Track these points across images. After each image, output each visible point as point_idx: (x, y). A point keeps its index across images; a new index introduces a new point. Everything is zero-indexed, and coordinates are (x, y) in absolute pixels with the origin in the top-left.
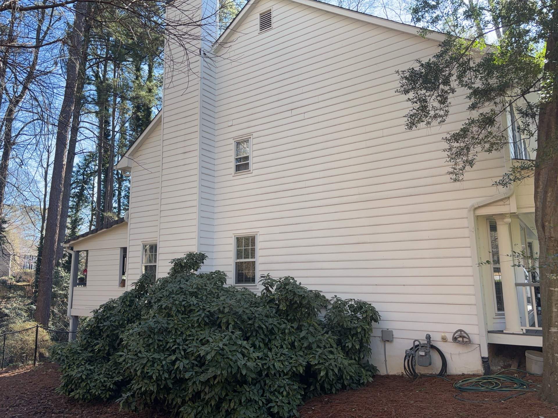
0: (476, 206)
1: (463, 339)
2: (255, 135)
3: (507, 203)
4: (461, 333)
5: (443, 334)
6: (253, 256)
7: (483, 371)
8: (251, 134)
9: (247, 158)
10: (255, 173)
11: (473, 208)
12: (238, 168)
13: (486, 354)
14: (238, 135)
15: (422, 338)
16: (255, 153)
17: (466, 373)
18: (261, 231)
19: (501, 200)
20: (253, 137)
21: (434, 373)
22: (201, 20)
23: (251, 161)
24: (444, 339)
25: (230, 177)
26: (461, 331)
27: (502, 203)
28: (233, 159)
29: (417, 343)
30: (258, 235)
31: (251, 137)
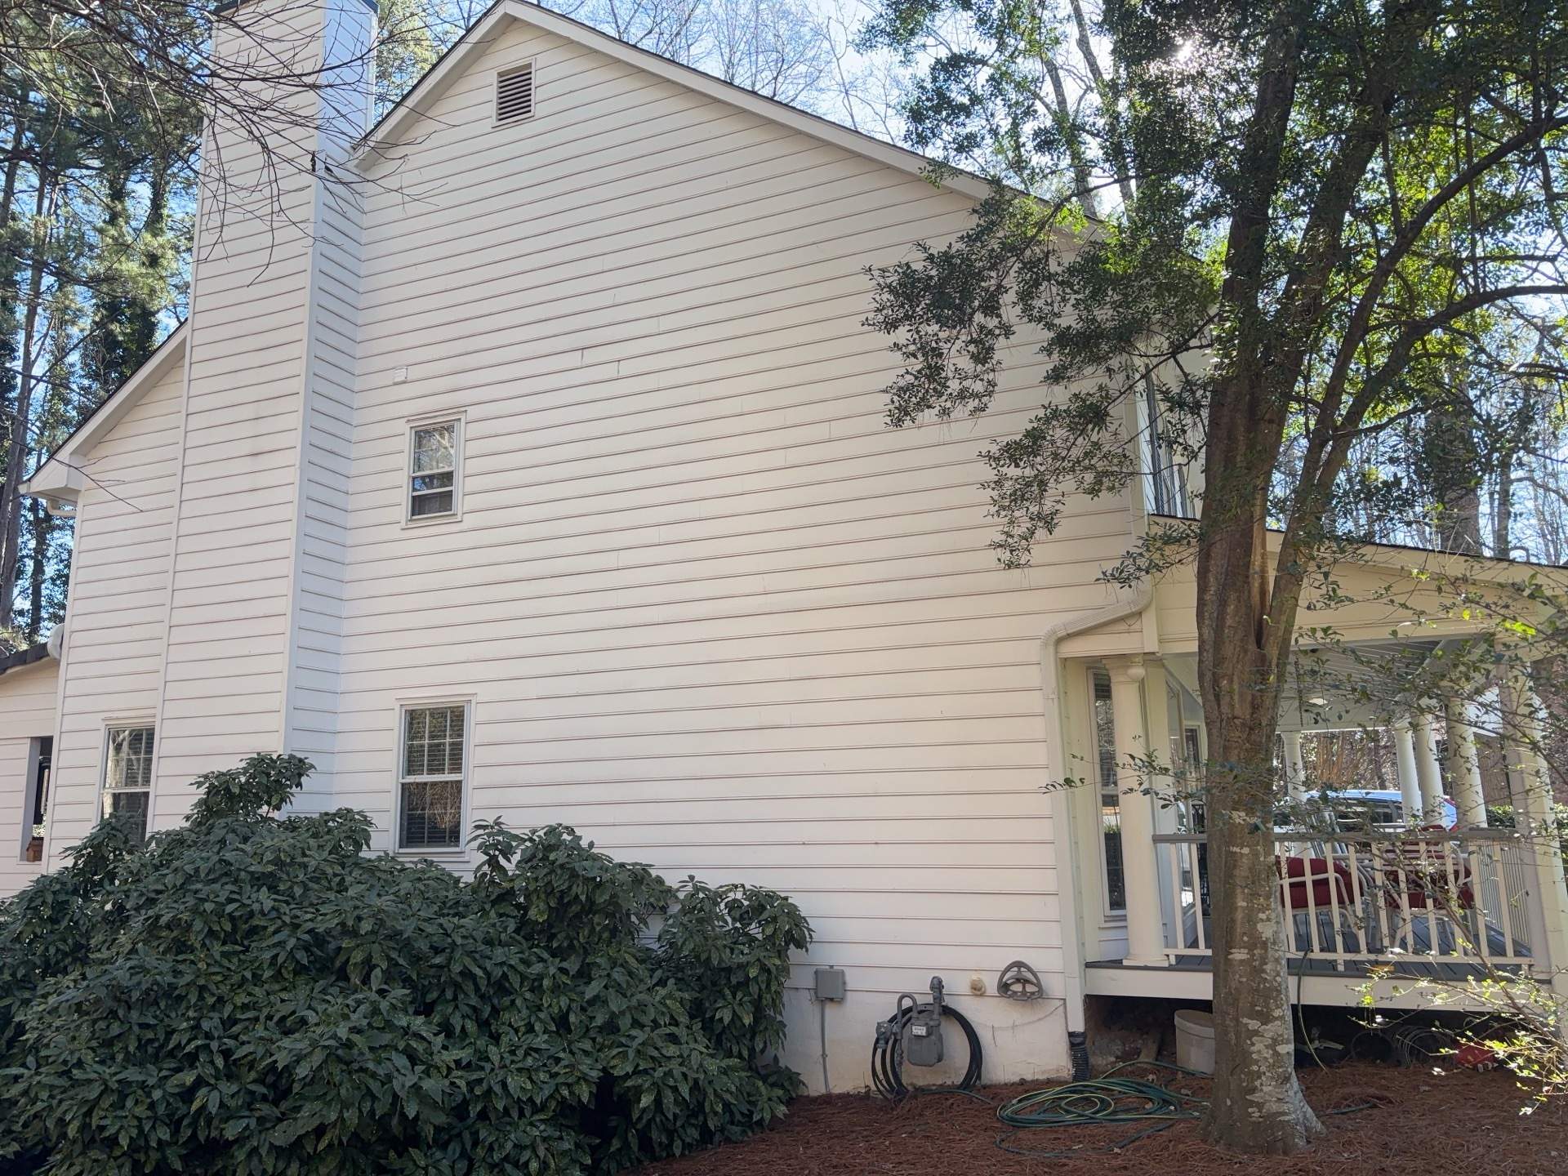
0: (1063, 633)
1: (1024, 988)
2: (473, 413)
3: (1136, 627)
4: (1019, 971)
5: (975, 976)
6: (457, 766)
7: (1072, 1071)
8: (461, 409)
9: (447, 478)
10: (470, 521)
11: (1054, 638)
12: (419, 505)
13: (1078, 1024)
14: (421, 411)
15: (920, 988)
16: (473, 466)
17: (1029, 1077)
18: (483, 692)
19: (1122, 619)
20: (469, 419)
21: (949, 1082)
22: (319, 71)
23: (458, 487)
24: (977, 990)
25: (395, 532)
26: (1019, 964)
27: (1122, 627)
28: (403, 479)
29: (907, 1003)
30: (473, 703)
31: (463, 417)
